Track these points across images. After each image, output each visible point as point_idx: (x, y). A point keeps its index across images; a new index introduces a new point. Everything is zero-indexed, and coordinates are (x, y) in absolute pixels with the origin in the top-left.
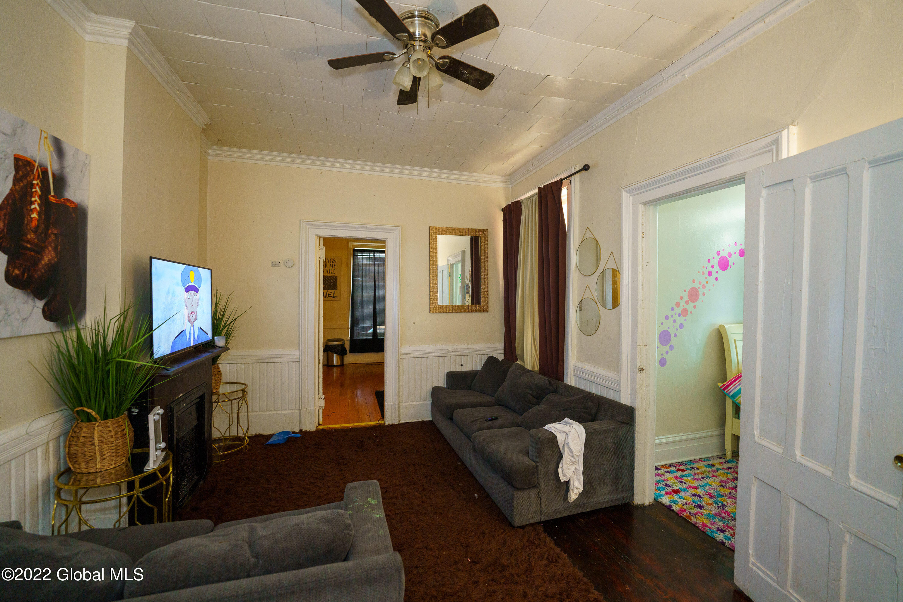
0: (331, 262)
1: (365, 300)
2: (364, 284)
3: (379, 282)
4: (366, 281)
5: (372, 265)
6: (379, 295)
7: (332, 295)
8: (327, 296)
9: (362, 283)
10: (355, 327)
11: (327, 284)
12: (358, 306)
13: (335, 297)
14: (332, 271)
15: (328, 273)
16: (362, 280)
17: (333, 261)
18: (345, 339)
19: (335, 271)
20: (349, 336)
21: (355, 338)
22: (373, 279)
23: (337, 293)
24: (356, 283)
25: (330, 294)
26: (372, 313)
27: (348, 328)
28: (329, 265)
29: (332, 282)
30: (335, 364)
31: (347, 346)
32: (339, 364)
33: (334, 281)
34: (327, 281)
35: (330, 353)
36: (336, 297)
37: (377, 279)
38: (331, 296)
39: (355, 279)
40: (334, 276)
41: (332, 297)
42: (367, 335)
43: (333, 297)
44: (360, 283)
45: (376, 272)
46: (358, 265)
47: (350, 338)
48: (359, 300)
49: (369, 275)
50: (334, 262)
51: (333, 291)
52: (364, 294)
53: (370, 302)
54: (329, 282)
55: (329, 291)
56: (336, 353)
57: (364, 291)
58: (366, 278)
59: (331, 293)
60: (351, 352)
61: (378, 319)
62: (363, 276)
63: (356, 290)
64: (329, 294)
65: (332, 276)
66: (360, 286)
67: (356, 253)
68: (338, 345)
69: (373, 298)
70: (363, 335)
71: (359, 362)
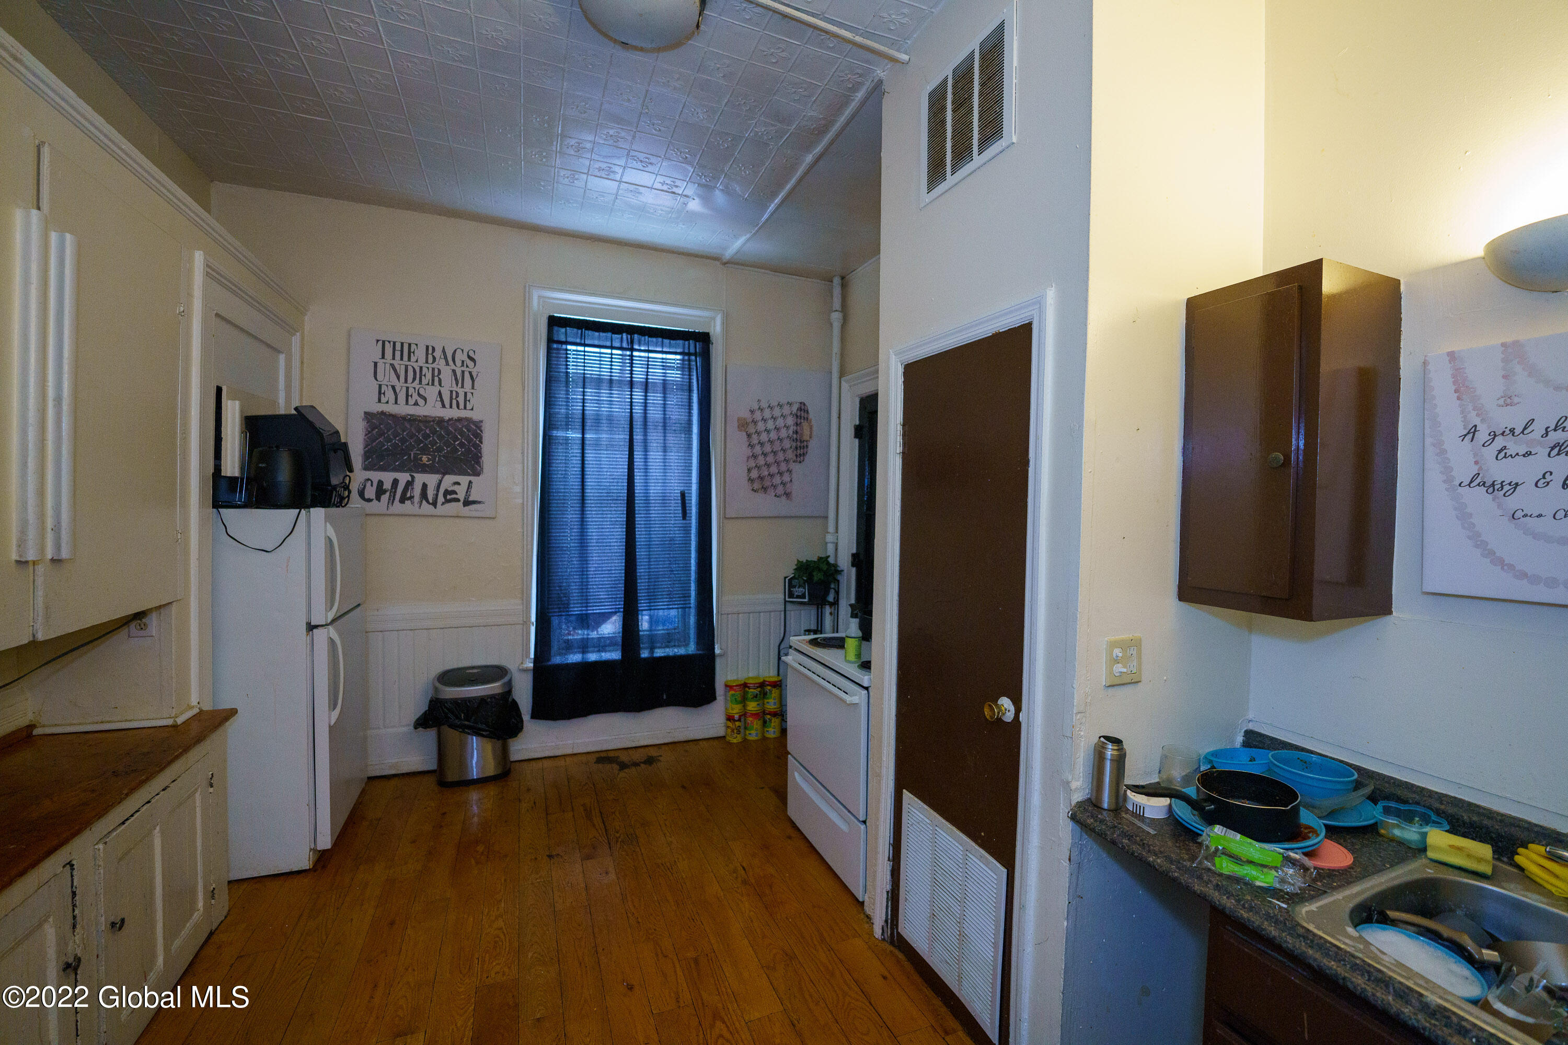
0: (459, 363)
1: (592, 514)
2: (590, 455)
3: (646, 450)
4: (597, 444)
5: (620, 382)
6: (647, 500)
7: (461, 496)
8: (441, 499)
9: (583, 449)
10: (555, 621)
11: (439, 450)
12: (567, 536)
13: (474, 502)
14: (461, 399)
15: (444, 406)
16: (583, 439)
17: (465, 358)
18: (512, 665)
19: (474, 401)
20: (532, 656)
21: (557, 660)
22: (623, 436)
23: (480, 486)
24: (559, 453)
25: (454, 492)
26: (618, 565)
27: (526, 623)
28: (450, 372)
29: (462, 445)
30: (475, 774)
31: (523, 695)
32: (491, 771)
33: (470, 440)
34: (441, 437)
35: (452, 734)
36: (479, 502)
37: (638, 437)
38: (458, 500)
39: (554, 433)
40: (468, 420)
41: (461, 504)
42: (602, 644)
43: (467, 503)
44: (577, 451)
45: (638, 410)
46: (567, 382)
47: (537, 660)
48: (571, 515)
49: (610, 419)
50: (471, 364)
51: (464, 480)
52: (589, 492)
53: (614, 523)
54: (447, 444)
55: (449, 480)
56: (477, 733)
57: (590, 482)
58: (597, 431)
59: (456, 488)
60: (539, 713)
61: (642, 585)
62: (588, 423)
63: (557, 476)
64: (447, 492)
65: (460, 420)
66: (576, 461)
67: (561, 333)
68: (482, 701)
69: (623, 509)
70: (584, 646)
71: (569, 751)
